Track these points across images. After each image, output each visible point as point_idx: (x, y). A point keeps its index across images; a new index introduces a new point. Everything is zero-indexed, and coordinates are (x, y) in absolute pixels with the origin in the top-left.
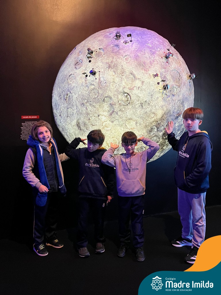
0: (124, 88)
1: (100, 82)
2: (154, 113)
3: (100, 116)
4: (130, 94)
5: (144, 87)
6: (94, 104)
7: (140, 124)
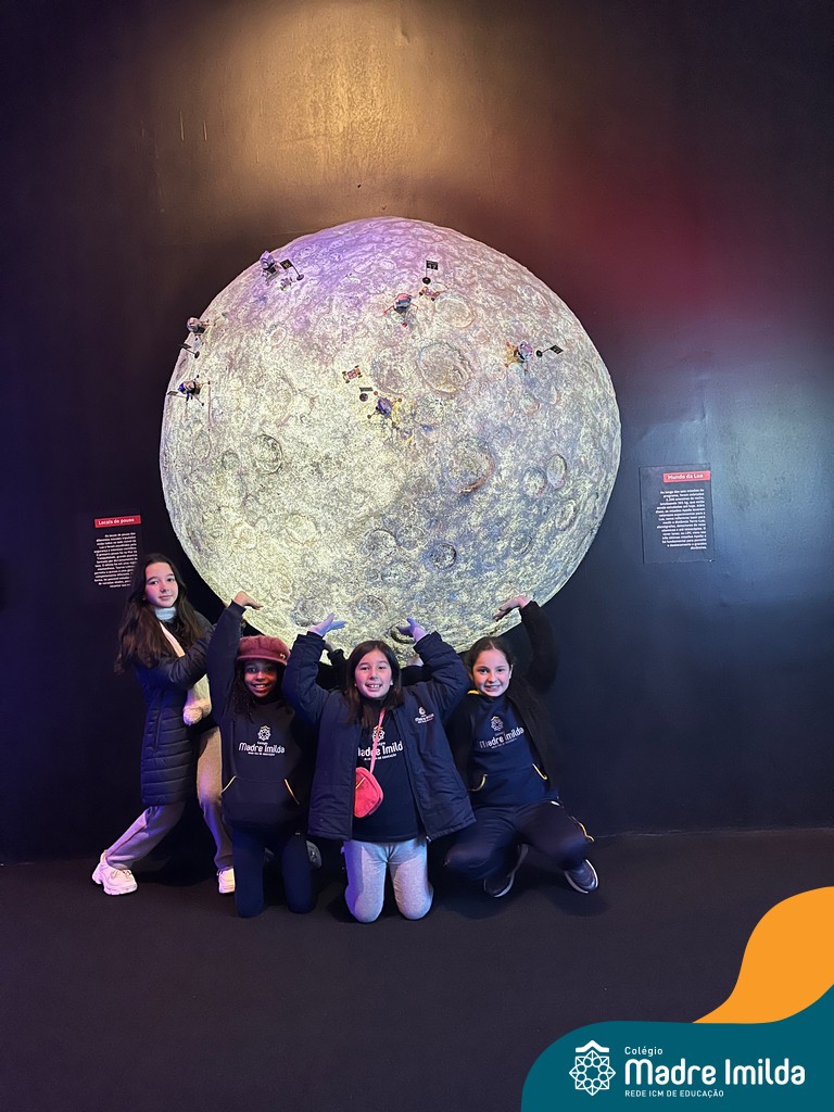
0: (264, 422)
1: (212, 414)
2: (361, 490)
3: (222, 509)
4: (281, 439)
5: (316, 415)
6: (205, 477)
7: (328, 529)
